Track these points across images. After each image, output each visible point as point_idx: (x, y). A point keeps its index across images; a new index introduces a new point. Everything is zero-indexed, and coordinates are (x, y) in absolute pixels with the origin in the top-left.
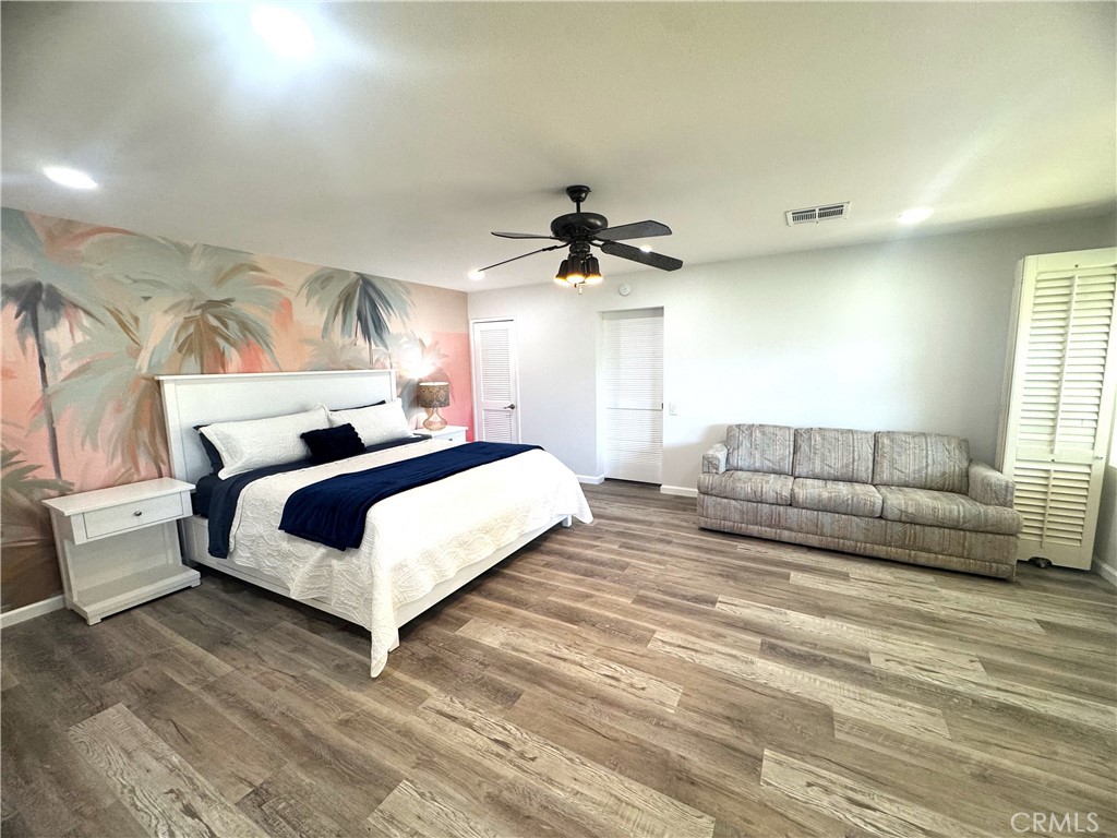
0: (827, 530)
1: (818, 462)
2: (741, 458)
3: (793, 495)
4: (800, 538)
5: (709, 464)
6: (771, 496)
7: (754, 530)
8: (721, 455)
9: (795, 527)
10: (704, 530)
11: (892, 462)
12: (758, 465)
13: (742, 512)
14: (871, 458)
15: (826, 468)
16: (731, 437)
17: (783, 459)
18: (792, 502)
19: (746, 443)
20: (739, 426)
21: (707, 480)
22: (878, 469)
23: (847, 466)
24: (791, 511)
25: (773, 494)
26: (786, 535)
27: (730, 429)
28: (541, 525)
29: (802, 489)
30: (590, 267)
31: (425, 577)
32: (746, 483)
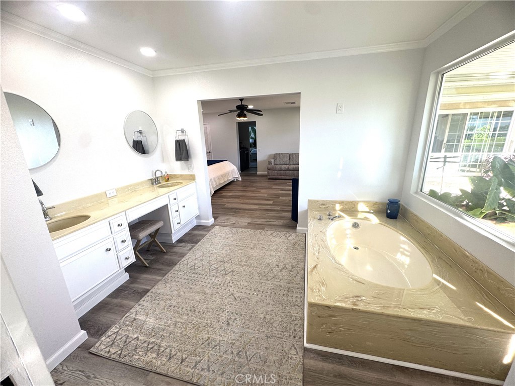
0: (295, 175)
1: (294, 161)
2: (277, 162)
3: (288, 168)
4: (290, 178)
5: (270, 163)
6: (284, 169)
7: (280, 177)
8: (273, 161)
9: (289, 175)
10: (269, 179)
12: (281, 163)
13: (277, 173)
15: (296, 163)
16: (275, 156)
17: (287, 161)
18: (288, 170)
19: (278, 158)
20: (276, 154)
21: (269, 166)
24: (288, 172)
26: (287, 178)
27: (274, 154)
28: (231, 178)
29: (290, 167)
30: (245, 116)
31: (214, 183)
32: (278, 167)
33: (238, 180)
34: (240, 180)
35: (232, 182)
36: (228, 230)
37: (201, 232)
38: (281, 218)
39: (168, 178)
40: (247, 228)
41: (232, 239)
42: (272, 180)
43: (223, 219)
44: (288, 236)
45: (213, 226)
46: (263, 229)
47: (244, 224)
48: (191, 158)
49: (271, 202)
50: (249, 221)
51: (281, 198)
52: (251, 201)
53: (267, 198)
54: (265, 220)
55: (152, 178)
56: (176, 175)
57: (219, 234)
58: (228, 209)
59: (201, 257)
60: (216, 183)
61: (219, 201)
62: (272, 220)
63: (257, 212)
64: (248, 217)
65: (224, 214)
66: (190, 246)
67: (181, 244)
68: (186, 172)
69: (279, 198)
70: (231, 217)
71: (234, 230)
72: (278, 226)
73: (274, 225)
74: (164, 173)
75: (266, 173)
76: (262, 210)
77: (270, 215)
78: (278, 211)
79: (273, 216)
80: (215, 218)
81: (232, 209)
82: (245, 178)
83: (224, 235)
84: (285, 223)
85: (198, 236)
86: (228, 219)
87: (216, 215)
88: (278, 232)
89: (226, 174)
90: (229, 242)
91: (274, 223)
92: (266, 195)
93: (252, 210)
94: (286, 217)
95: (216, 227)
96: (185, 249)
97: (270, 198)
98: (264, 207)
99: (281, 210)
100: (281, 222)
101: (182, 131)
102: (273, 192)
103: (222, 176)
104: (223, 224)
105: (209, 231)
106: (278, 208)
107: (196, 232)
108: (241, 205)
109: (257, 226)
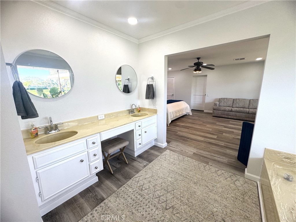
0: (238, 116)
1: (237, 105)
2: (222, 104)
4: (232, 117)
5: (215, 104)
7: (223, 116)
8: (218, 103)
9: (231, 115)
10: (213, 116)
11: (253, 104)
12: (225, 105)
13: (221, 113)
14: (248, 104)
15: (239, 106)
16: (220, 100)
17: (230, 104)
19: (223, 101)
20: (222, 98)
21: (215, 107)
22: (250, 106)
23: (243, 105)
24: (231, 112)
25: (228, 110)
26: (230, 117)
27: (220, 99)
28: (184, 113)
29: (233, 109)
30: (200, 70)
31: (172, 115)
32: (223, 108)
33: (189, 115)
34: (191, 114)
35: (185, 115)
36: (176, 155)
37: (156, 153)
38: (225, 155)
39: (140, 110)
40: (193, 158)
41: (178, 167)
42: (216, 118)
43: (174, 144)
44: (235, 179)
45: (166, 149)
46: (207, 163)
47: (190, 153)
48: (156, 97)
49: (215, 137)
50: (195, 151)
51: (224, 134)
52: (198, 133)
53: (211, 132)
54: (210, 154)
55: (130, 109)
56: (145, 108)
57: (168, 158)
58: (179, 136)
59: (150, 178)
60: (174, 116)
61: (174, 129)
62: (216, 155)
63: (202, 144)
64: (194, 147)
65: (176, 140)
66: (145, 163)
67: (139, 160)
68: (152, 107)
69: (222, 134)
70: (180, 144)
71: (181, 157)
72: (222, 163)
73: (219, 162)
74: (138, 106)
75: (211, 112)
76: (207, 142)
77: (215, 149)
78: (222, 146)
79: (217, 151)
80: (168, 142)
81: (182, 136)
82: (194, 114)
83: (172, 160)
84: (230, 162)
85: (153, 155)
86: (178, 145)
87: (169, 140)
88: (223, 171)
89: (181, 110)
90: (175, 169)
91: (219, 159)
92: (211, 130)
93: (198, 141)
94: (231, 156)
95: (167, 150)
96: (141, 165)
97: (214, 133)
98: (209, 140)
99: (225, 146)
100: (225, 160)
101: (152, 78)
102: (217, 127)
103: (178, 111)
104: (173, 149)
105: (161, 153)
106: (222, 144)
107: (152, 151)
108: (190, 135)
109: (202, 158)
